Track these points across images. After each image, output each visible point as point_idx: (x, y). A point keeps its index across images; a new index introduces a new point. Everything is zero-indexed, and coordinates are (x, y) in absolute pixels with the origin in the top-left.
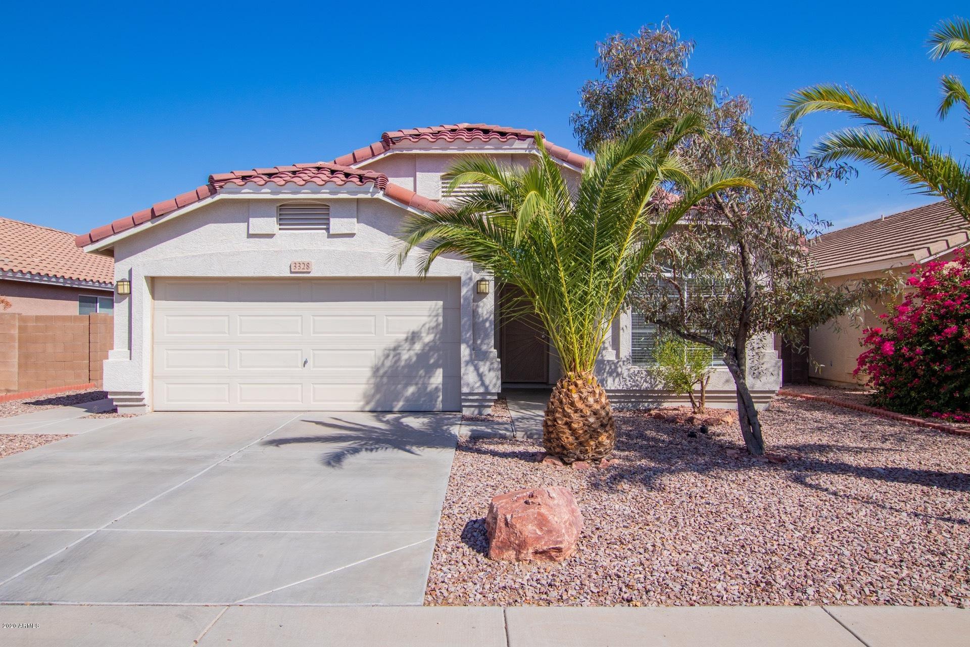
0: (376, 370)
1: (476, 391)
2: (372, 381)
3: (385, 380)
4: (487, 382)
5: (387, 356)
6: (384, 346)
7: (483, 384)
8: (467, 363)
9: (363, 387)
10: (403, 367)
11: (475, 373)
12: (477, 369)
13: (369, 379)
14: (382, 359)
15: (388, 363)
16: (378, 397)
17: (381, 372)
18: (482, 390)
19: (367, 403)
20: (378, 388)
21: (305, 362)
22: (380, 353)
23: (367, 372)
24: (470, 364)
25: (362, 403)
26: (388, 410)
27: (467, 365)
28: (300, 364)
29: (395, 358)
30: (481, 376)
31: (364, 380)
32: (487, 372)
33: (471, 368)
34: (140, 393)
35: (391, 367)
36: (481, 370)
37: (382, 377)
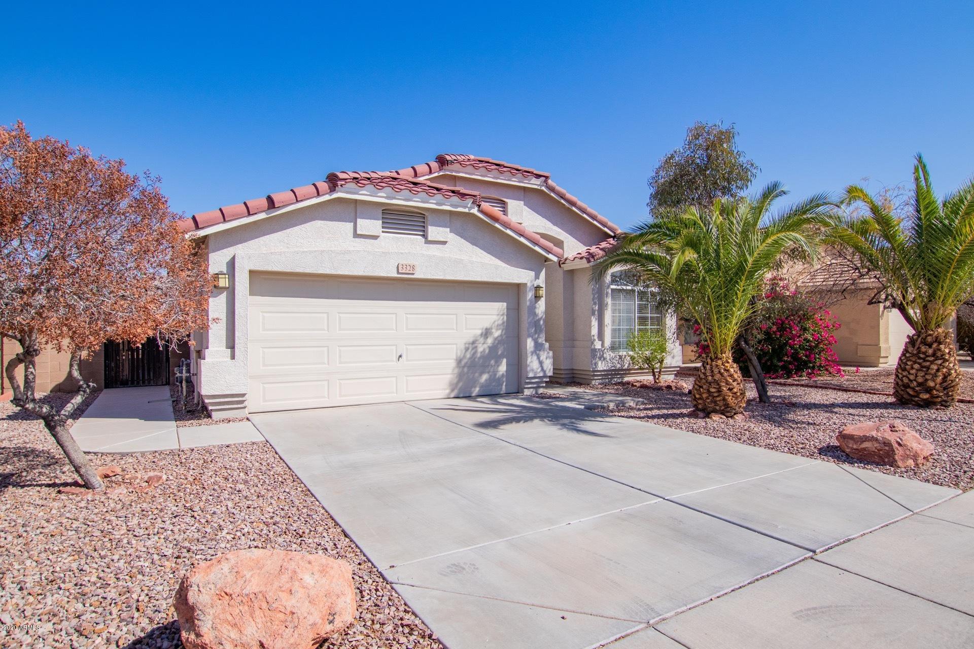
0: (459, 361)
1: (538, 375)
2: (456, 371)
3: (466, 370)
4: (545, 368)
5: (467, 349)
6: (464, 341)
7: (543, 370)
8: (532, 353)
9: (449, 377)
10: (480, 358)
11: (537, 361)
12: (539, 358)
13: (453, 369)
14: (464, 351)
15: (468, 356)
16: (460, 384)
17: (463, 363)
18: (541, 374)
19: (452, 390)
20: (460, 376)
21: (400, 356)
22: (462, 347)
23: (452, 363)
24: (534, 354)
25: (448, 391)
26: (467, 395)
27: (532, 355)
28: (395, 358)
29: (473, 351)
30: (541, 363)
31: (450, 371)
32: (544, 360)
33: (535, 357)
34: (243, 395)
35: (470, 358)
36: (541, 359)
37: (464, 367)
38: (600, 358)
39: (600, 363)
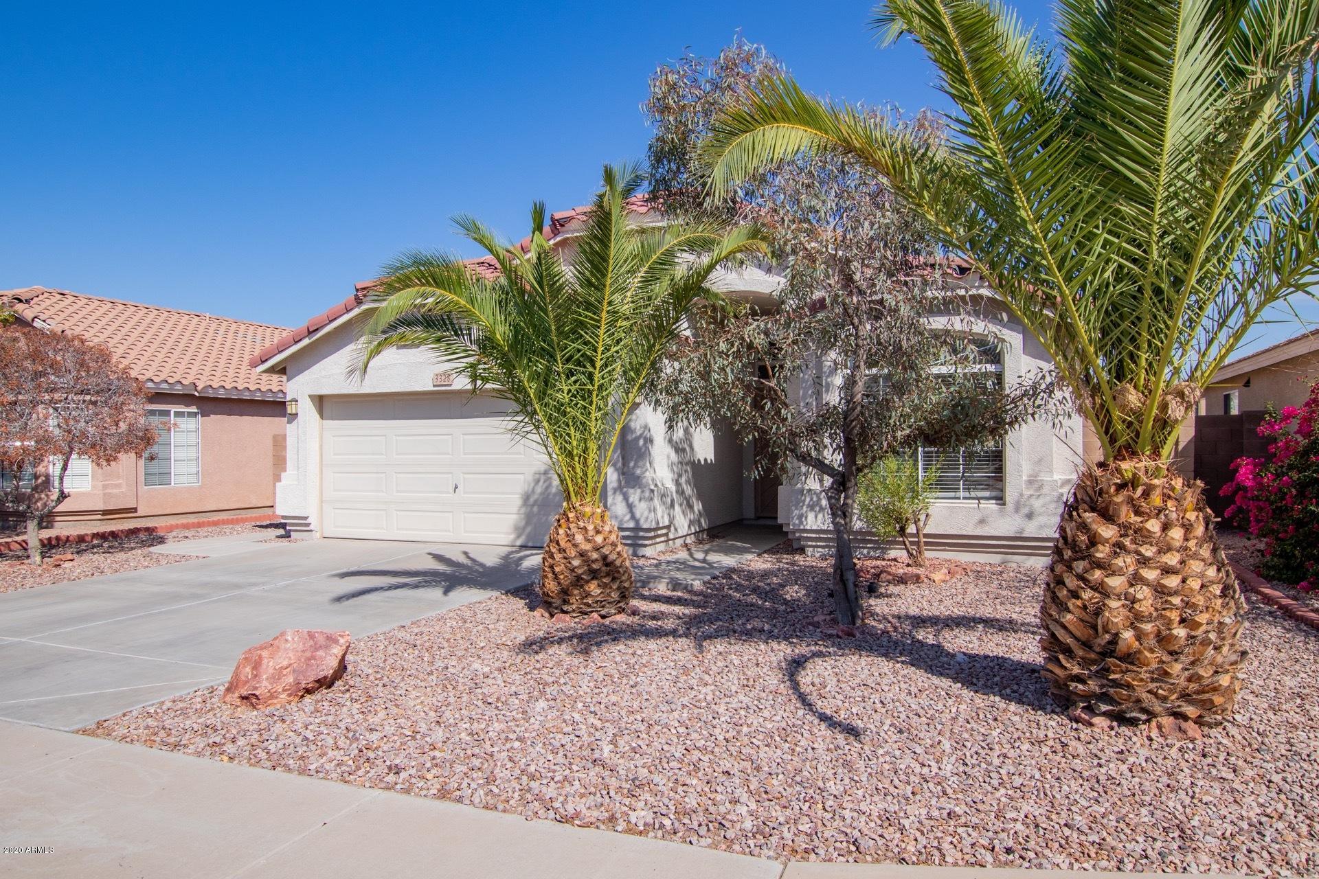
0: (526, 498)
1: (625, 526)
2: (523, 510)
3: (535, 509)
4: (638, 515)
5: (538, 481)
6: (534, 469)
7: (633, 517)
8: (615, 490)
9: (515, 517)
10: (555, 495)
11: (624, 504)
12: (626, 498)
13: (520, 508)
14: (532, 485)
15: (539, 489)
16: (529, 529)
17: (532, 500)
18: (631, 525)
19: (518, 537)
20: (529, 518)
21: (456, 487)
22: (530, 478)
23: (517, 501)
24: (618, 493)
25: (512, 536)
26: (538, 545)
27: (614, 493)
28: (451, 490)
29: (546, 484)
30: (630, 507)
31: (515, 510)
33: (619, 498)
34: (306, 518)
35: (542, 494)
36: (631, 500)
37: (533, 505)
38: (811, 507)
39: (811, 516)
